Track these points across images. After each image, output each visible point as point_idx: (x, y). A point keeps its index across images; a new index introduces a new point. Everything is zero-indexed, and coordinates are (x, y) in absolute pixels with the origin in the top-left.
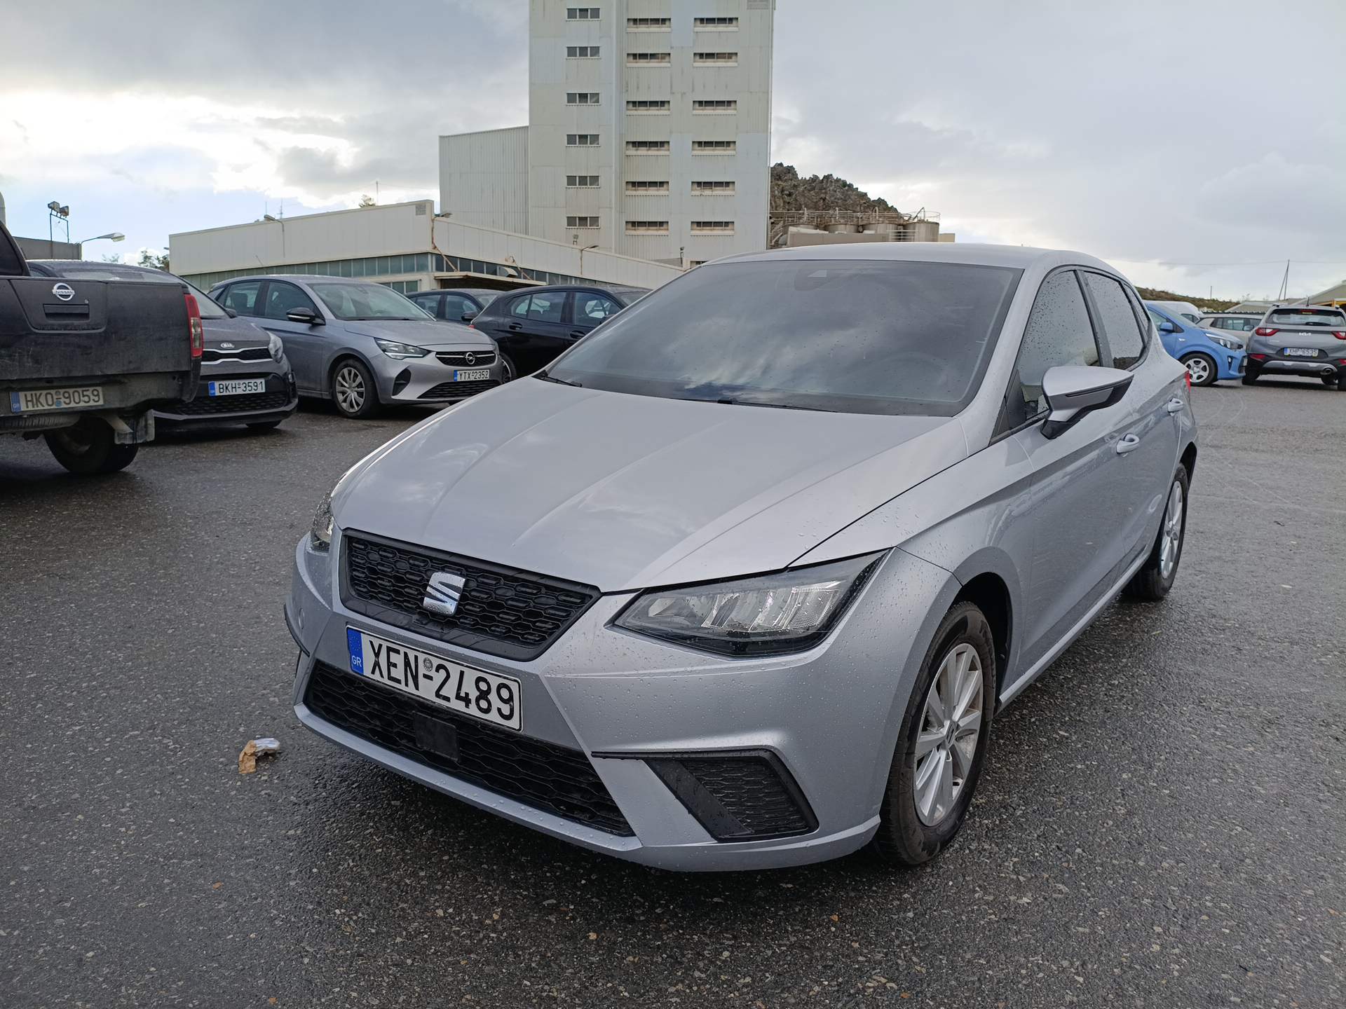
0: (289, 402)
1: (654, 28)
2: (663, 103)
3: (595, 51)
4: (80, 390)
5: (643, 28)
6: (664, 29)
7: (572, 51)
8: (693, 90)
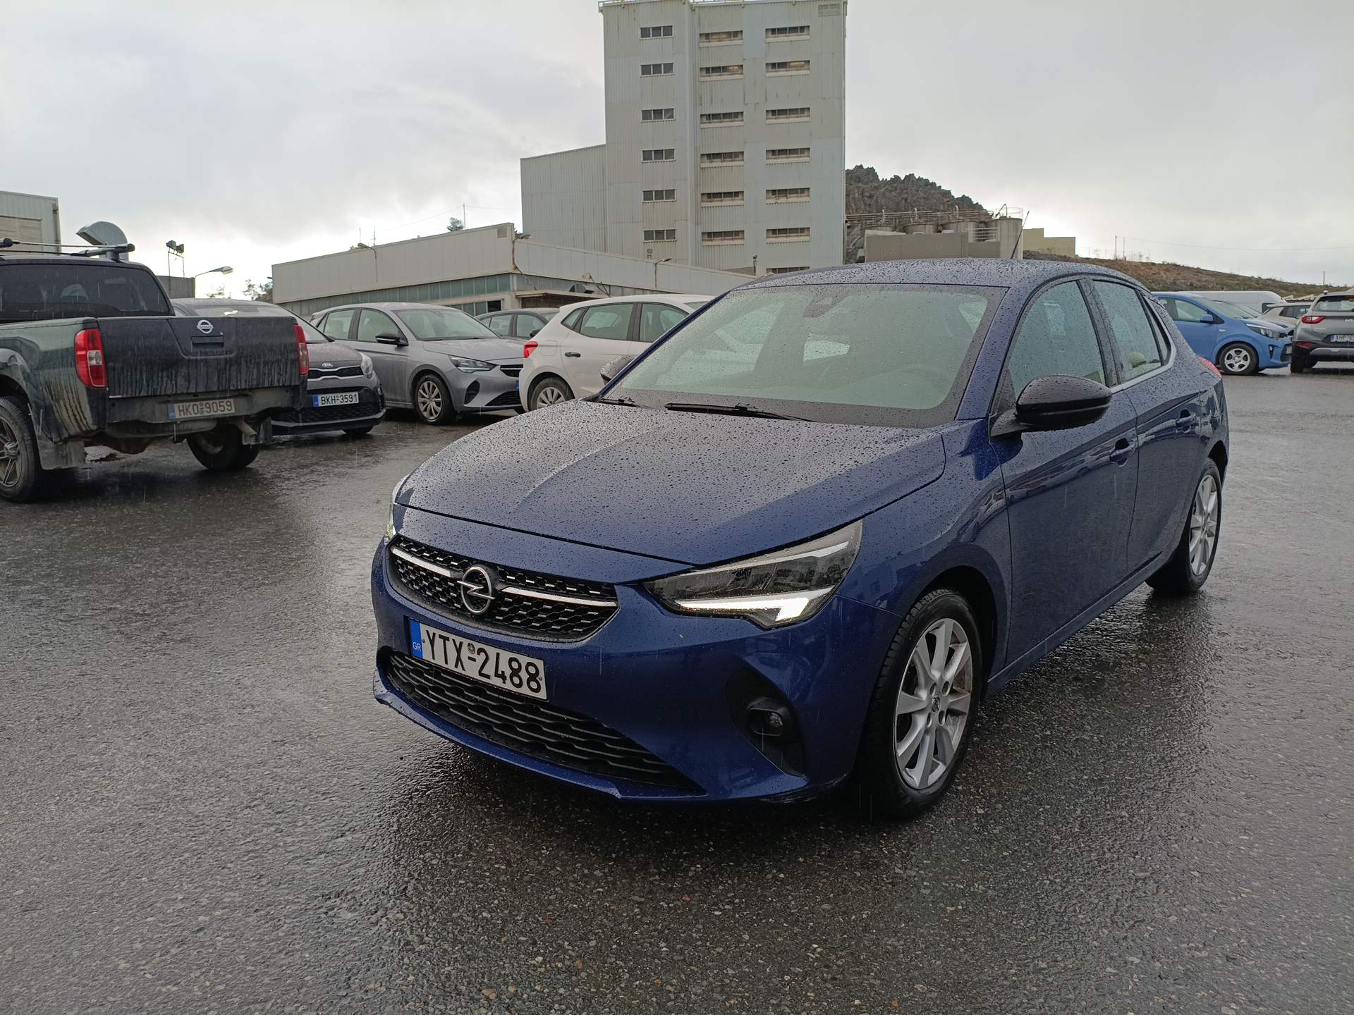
0: (379, 411)
1: (727, 42)
2: (736, 115)
3: (669, 68)
4: (217, 401)
5: (715, 42)
6: (736, 41)
7: (646, 70)
8: (766, 100)
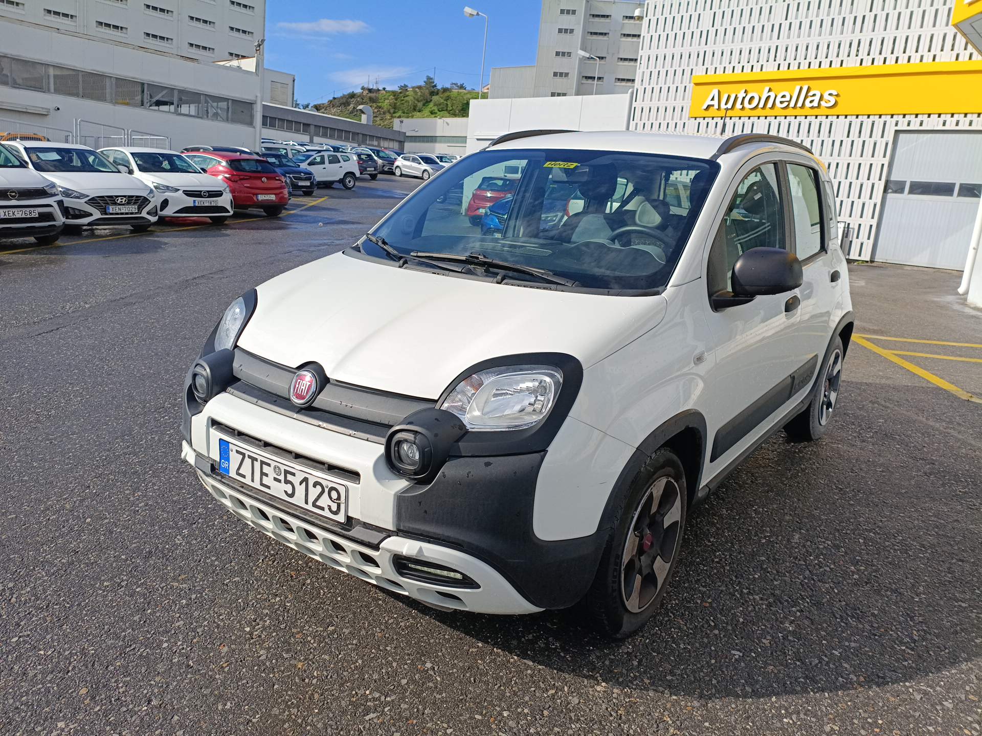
1: (602, 20)
2: (603, 58)
3: (572, 31)
5: (597, 19)
6: (607, 20)
7: (560, 31)
8: (619, 52)
